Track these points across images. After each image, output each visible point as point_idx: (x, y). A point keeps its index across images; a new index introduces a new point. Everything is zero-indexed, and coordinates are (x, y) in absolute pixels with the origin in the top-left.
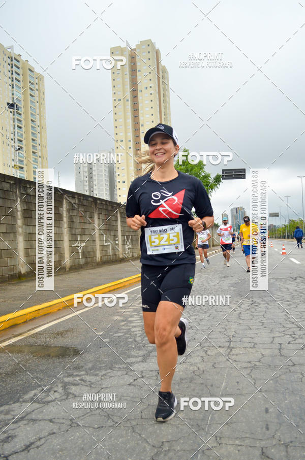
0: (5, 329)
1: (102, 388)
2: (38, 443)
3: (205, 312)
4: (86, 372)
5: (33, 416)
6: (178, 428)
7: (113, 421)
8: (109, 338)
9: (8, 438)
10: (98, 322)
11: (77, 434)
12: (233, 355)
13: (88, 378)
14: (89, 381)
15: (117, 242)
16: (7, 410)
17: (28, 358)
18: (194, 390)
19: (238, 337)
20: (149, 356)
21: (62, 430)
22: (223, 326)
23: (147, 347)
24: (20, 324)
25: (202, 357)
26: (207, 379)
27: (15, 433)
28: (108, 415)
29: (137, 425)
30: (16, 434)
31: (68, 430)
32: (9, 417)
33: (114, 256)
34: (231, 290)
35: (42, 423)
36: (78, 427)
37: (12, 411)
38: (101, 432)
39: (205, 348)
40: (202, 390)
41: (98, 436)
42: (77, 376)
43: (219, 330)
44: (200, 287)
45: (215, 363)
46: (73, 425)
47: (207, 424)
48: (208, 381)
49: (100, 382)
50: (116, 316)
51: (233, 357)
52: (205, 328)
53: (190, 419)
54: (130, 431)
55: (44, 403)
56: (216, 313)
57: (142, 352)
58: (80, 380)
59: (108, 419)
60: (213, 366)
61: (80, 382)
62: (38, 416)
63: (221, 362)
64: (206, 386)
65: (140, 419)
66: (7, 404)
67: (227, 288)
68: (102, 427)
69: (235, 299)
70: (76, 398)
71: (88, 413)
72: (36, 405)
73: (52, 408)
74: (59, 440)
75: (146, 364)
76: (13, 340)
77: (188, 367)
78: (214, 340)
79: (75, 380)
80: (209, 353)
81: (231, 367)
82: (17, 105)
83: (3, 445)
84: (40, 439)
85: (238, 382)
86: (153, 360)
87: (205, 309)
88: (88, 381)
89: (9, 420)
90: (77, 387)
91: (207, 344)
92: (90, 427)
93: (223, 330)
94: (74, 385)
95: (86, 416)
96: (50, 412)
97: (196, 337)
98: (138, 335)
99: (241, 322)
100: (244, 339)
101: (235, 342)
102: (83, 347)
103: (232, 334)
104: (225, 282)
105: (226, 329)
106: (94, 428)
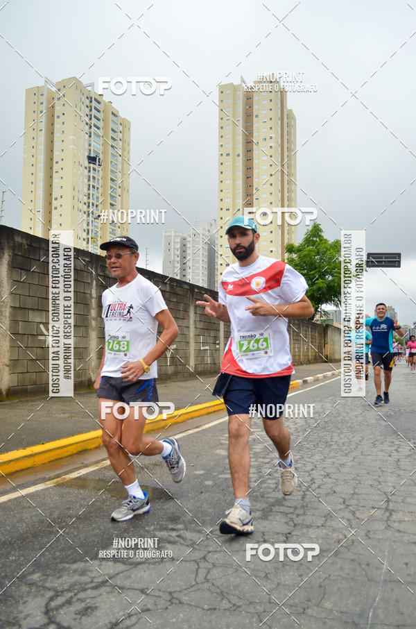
0: (72, 455)
1: (209, 552)
2: (128, 622)
3: (346, 455)
4: (185, 526)
5: (119, 583)
6: (325, 623)
7: (230, 602)
8: (213, 480)
9: (87, 609)
10: (195, 456)
11: (181, 615)
12: (394, 522)
13: (188, 535)
14: (190, 540)
15: (217, 346)
16: (82, 569)
17: (104, 497)
18: (342, 568)
19: (399, 496)
20: (271, 511)
21: (159, 607)
22: (376, 477)
23: (268, 498)
24: (91, 449)
25: (348, 520)
26: (360, 554)
27: (95, 603)
28: (222, 592)
29: (264, 611)
30: (97, 605)
31: (167, 608)
32: (85, 579)
33: (213, 365)
34: (380, 425)
35: (131, 593)
36: (180, 605)
37: (90, 571)
38: (214, 616)
39: (351, 508)
40: (355, 570)
41: (210, 621)
42: (173, 530)
43: (370, 482)
44: (335, 417)
45: (369, 531)
46: (174, 601)
47: (368, 624)
48: (361, 557)
49: (205, 543)
50: (220, 449)
51: (395, 525)
52: (348, 477)
53: (341, 612)
54: (254, 619)
55: (131, 564)
56: (363, 457)
57: (260, 505)
58: (178, 536)
59: (222, 599)
60: (366, 535)
61: (177, 539)
62: (125, 583)
63: (377, 530)
64: (359, 564)
65: (268, 604)
66: (81, 559)
67: (374, 421)
68: (215, 609)
69: (389, 439)
70: (174, 562)
71: (192, 586)
72: (120, 567)
73: (143, 573)
74: (156, 620)
75: (268, 522)
76: (83, 472)
77: (330, 533)
78: (365, 496)
79: (170, 536)
80: (358, 514)
81: (392, 539)
82: (99, 159)
83: (80, 619)
84: (130, 616)
85: (407, 564)
86: (278, 517)
87: (346, 450)
88: (189, 538)
89: (86, 584)
90: (174, 546)
91: (353, 502)
92: (197, 607)
93: (376, 483)
94: (170, 542)
95: (192, 589)
96: (141, 578)
97: (337, 489)
98: (253, 480)
99: (402, 473)
100: (409, 500)
101: (395, 502)
102: (178, 489)
103: (389, 490)
104: (371, 413)
105: (380, 482)
106: (204, 609)
